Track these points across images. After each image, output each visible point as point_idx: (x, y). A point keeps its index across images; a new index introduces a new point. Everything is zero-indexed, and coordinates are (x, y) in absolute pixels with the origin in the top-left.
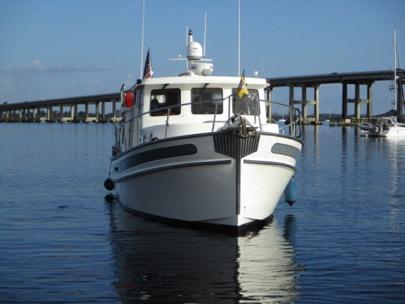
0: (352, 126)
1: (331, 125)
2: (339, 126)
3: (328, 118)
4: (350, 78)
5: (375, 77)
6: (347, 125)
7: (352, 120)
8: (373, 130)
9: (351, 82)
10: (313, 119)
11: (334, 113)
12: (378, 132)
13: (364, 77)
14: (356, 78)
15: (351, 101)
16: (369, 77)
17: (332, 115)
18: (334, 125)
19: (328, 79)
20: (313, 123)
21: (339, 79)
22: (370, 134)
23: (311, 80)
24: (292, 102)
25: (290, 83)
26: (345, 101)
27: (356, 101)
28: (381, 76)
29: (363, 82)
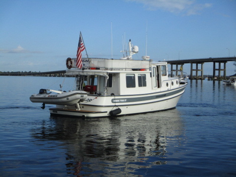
0: (217, 80)
1: (208, 80)
2: (212, 80)
3: (207, 77)
4: (217, 60)
5: (227, 60)
6: (216, 80)
7: (217, 78)
8: (228, 82)
9: (217, 62)
10: (201, 77)
11: (209, 75)
12: (231, 83)
13: (223, 60)
14: (219, 60)
15: (217, 70)
16: (225, 60)
17: (208, 76)
18: (209, 80)
19: (207, 60)
20: (201, 79)
21: (212, 60)
22: (227, 84)
23: (200, 61)
24: (192, 70)
25: (191, 62)
26: (214, 70)
27: (219, 70)
28: (230, 59)
29: (222, 62)
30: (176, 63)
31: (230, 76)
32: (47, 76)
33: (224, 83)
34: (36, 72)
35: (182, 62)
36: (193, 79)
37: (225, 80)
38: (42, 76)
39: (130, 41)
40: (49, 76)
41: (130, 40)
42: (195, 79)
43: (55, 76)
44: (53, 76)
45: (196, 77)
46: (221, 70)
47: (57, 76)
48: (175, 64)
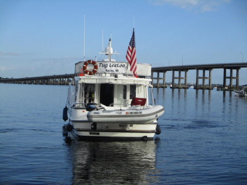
0: (228, 90)
1: (217, 90)
2: (222, 90)
3: (216, 87)
4: (228, 66)
5: (241, 66)
6: (226, 90)
7: (228, 87)
8: (241, 93)
9: (228, 68)
10: (209, 87)
11: (218, 84)
12: (244, 94)
13: (235, 66)
14: (231, 66)
15: (228, 78)
16: (238, 66)
17: (218, 85)
18: (219, 90)
19: (216, 66)
20: (208, 89)
21: (222, 66)
22: (240, 95)
23: (208, 67)
24: (198, 78)
25: (197, 68)
26: (225, 78)
27: (231, 78)
28: (244, 66)
29: (234, 68)
30: (179, 69)
31: (244, 86)
32: (21, 83)
33: (236, 93)
34: (8, 78)
35: (186, 68)
36: (199, 89)
37: (238, 90)
38: (15, 83)
39: (110, 41)
40: (24, 83)
41: (110, 39)
42: (201, 89)
43: (30, 84)
44: (29, 83)
45: (202, 87)
46: (233, 78)
47: (34, 84)
48: (177, 70)
